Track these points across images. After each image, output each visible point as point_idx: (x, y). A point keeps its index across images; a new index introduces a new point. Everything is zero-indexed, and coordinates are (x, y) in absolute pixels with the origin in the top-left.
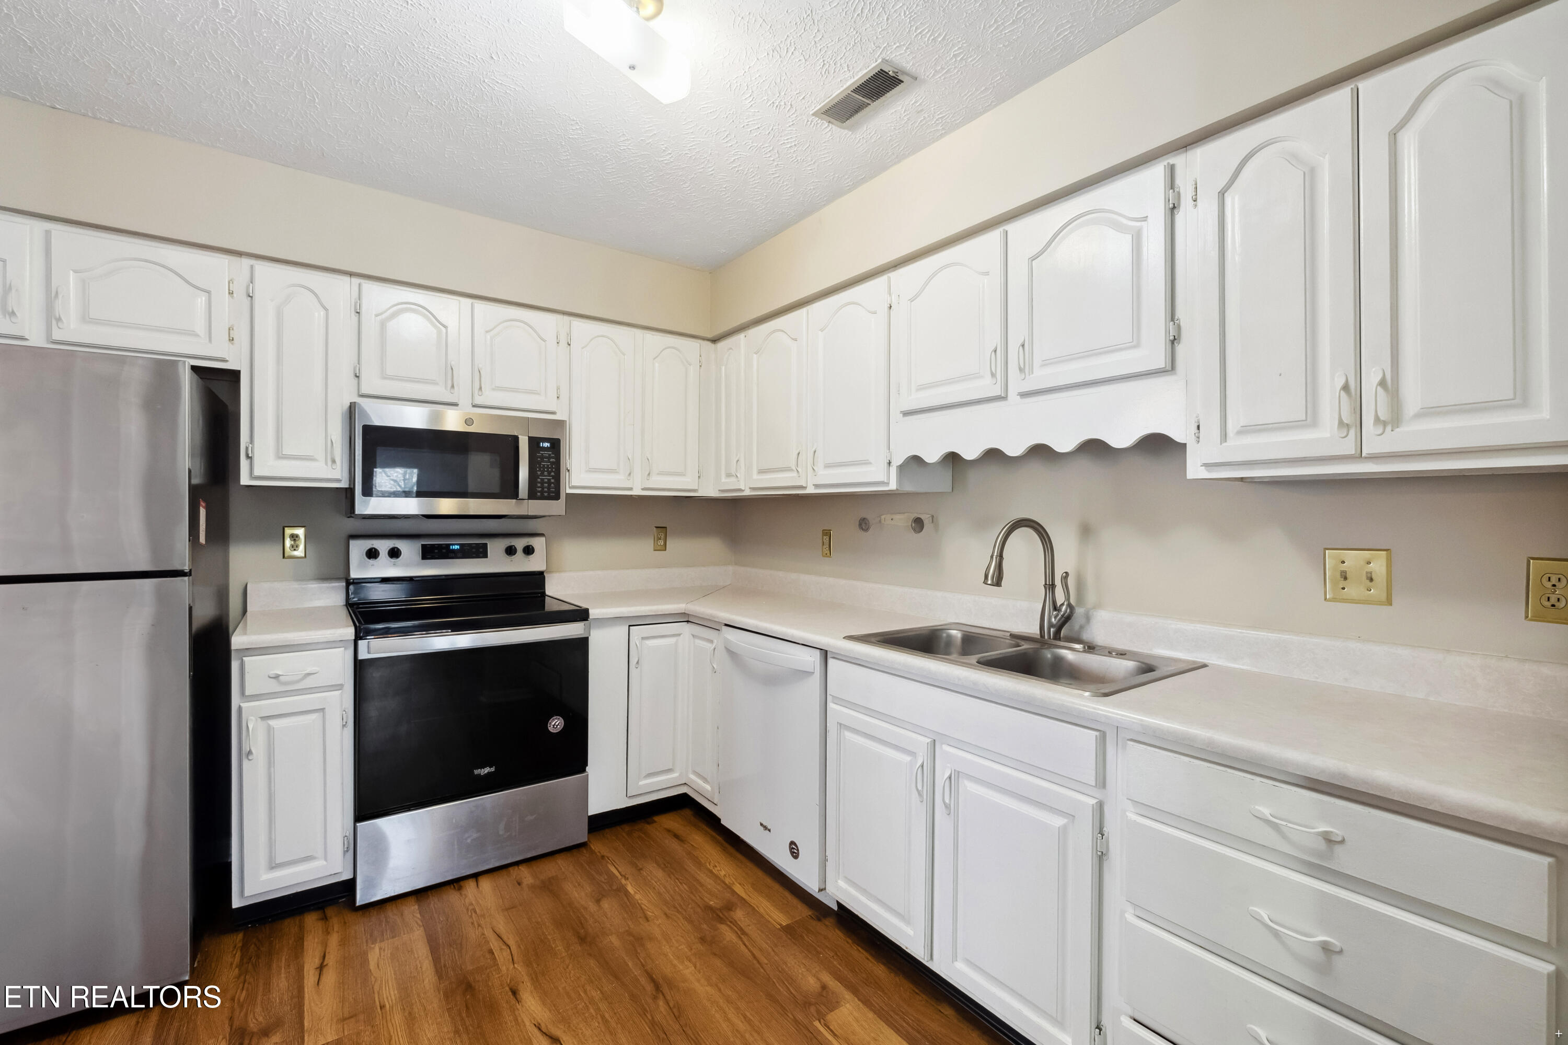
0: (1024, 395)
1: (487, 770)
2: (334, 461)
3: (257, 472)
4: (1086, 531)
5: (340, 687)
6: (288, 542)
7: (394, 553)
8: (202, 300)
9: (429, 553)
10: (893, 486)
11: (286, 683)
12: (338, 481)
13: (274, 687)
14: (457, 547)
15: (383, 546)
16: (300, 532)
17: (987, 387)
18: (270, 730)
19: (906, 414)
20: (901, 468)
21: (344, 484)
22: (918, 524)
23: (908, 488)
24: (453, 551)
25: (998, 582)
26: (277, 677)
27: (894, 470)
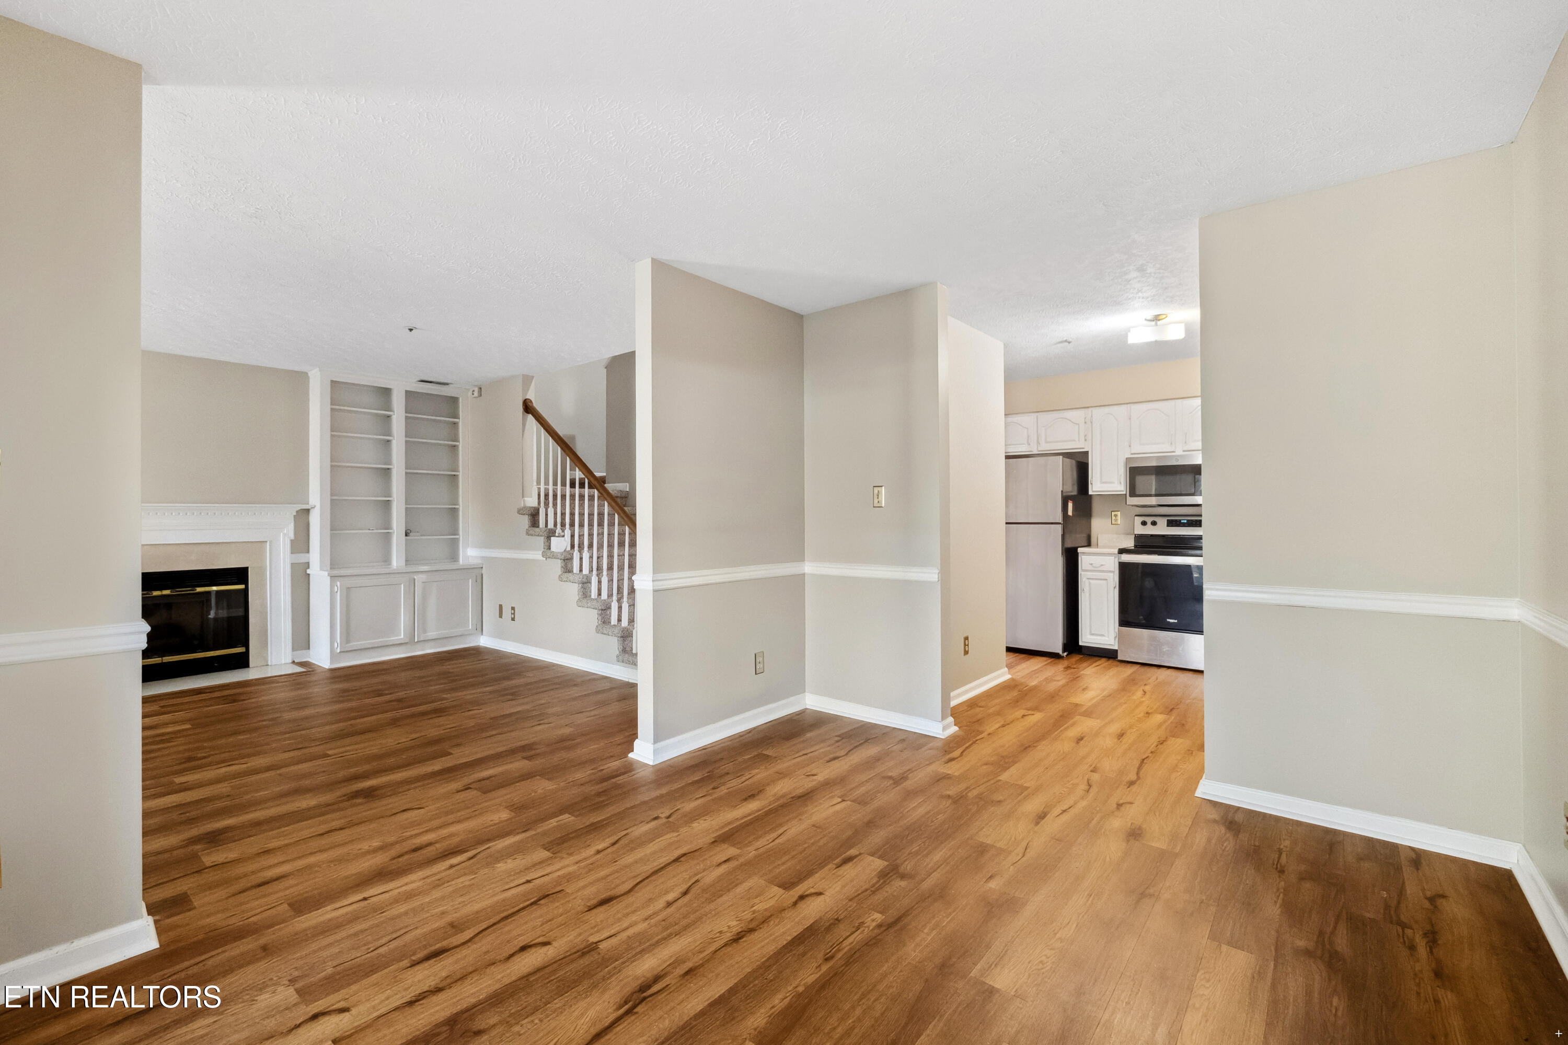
1: (1172, 621)
2: (1120, 483)
3: (1094, 490)
5: (1113, 572)
6: (1113, 518)
7: (1154, 523)
8: (1077, 427)
9: (1171, 523)
11: (1095, 567)
12: (1122, 491)
13: (1090, 568)
14: (1185, 521)
15: (1149, 520)
16: (1119, 513)
18: (1090, 583)
21: (1125, 493)
24: (1184, 523)
26: (1092, 564)
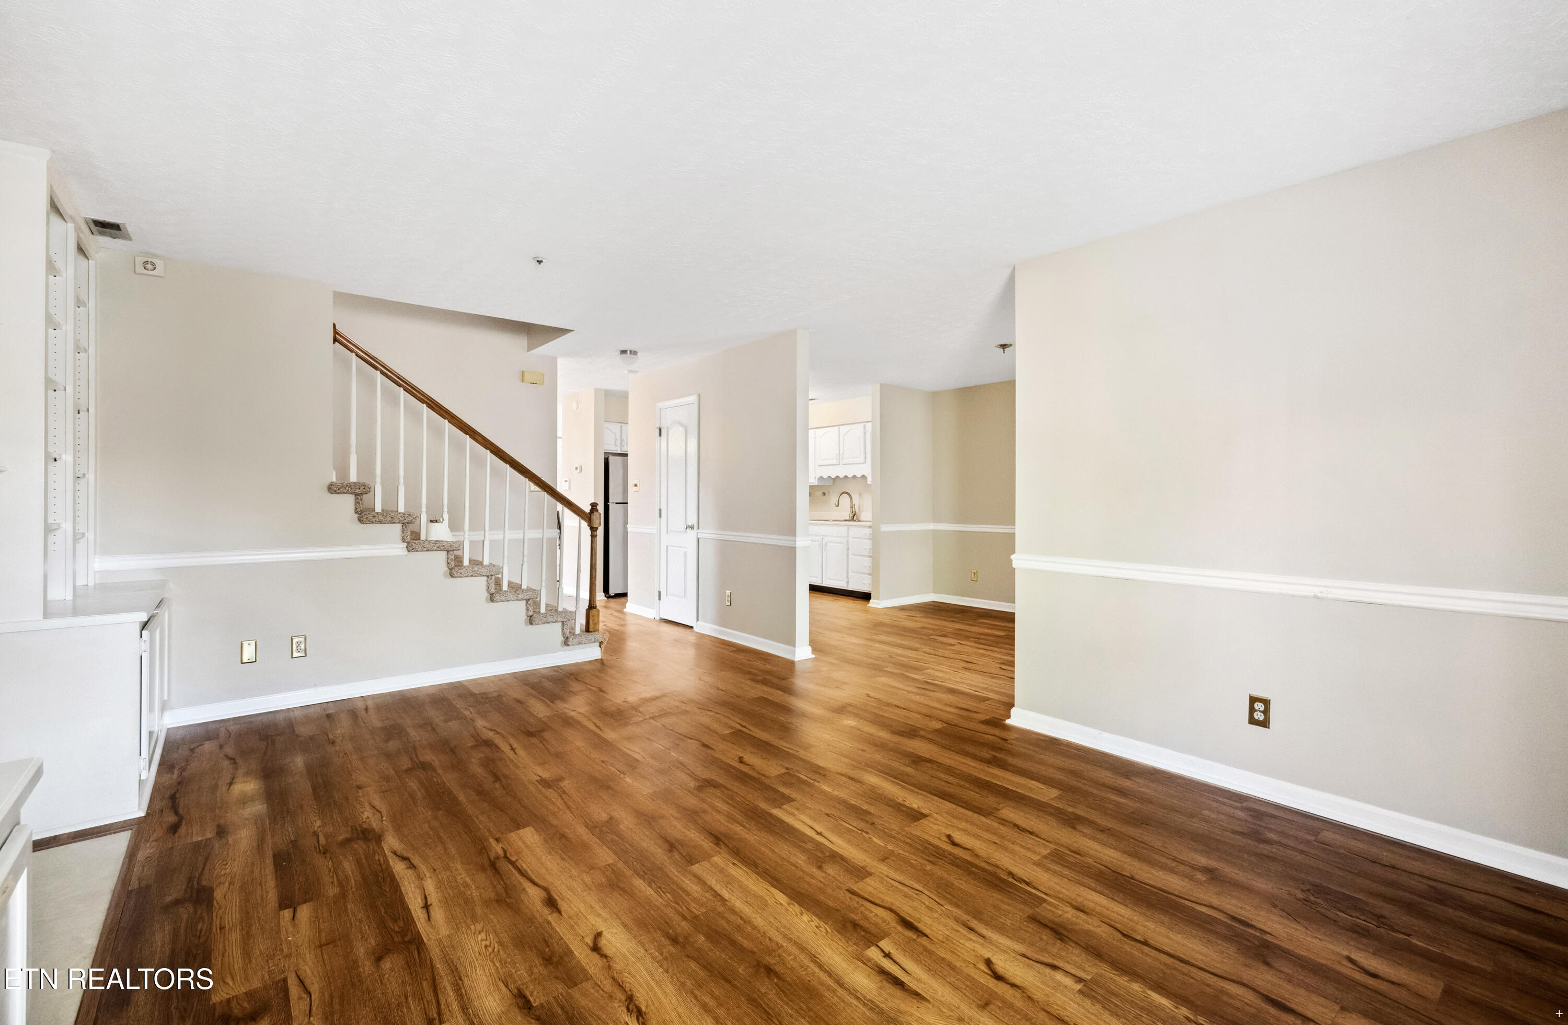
0: (843, 464)
4: (860, 495)
10: (816, 484)
17: (835, 462)
19: (820, 466)
20: (818, 479)
22: (824, 494)
23: (820, 484)
25: (838, 506)
27: (816, 480)
